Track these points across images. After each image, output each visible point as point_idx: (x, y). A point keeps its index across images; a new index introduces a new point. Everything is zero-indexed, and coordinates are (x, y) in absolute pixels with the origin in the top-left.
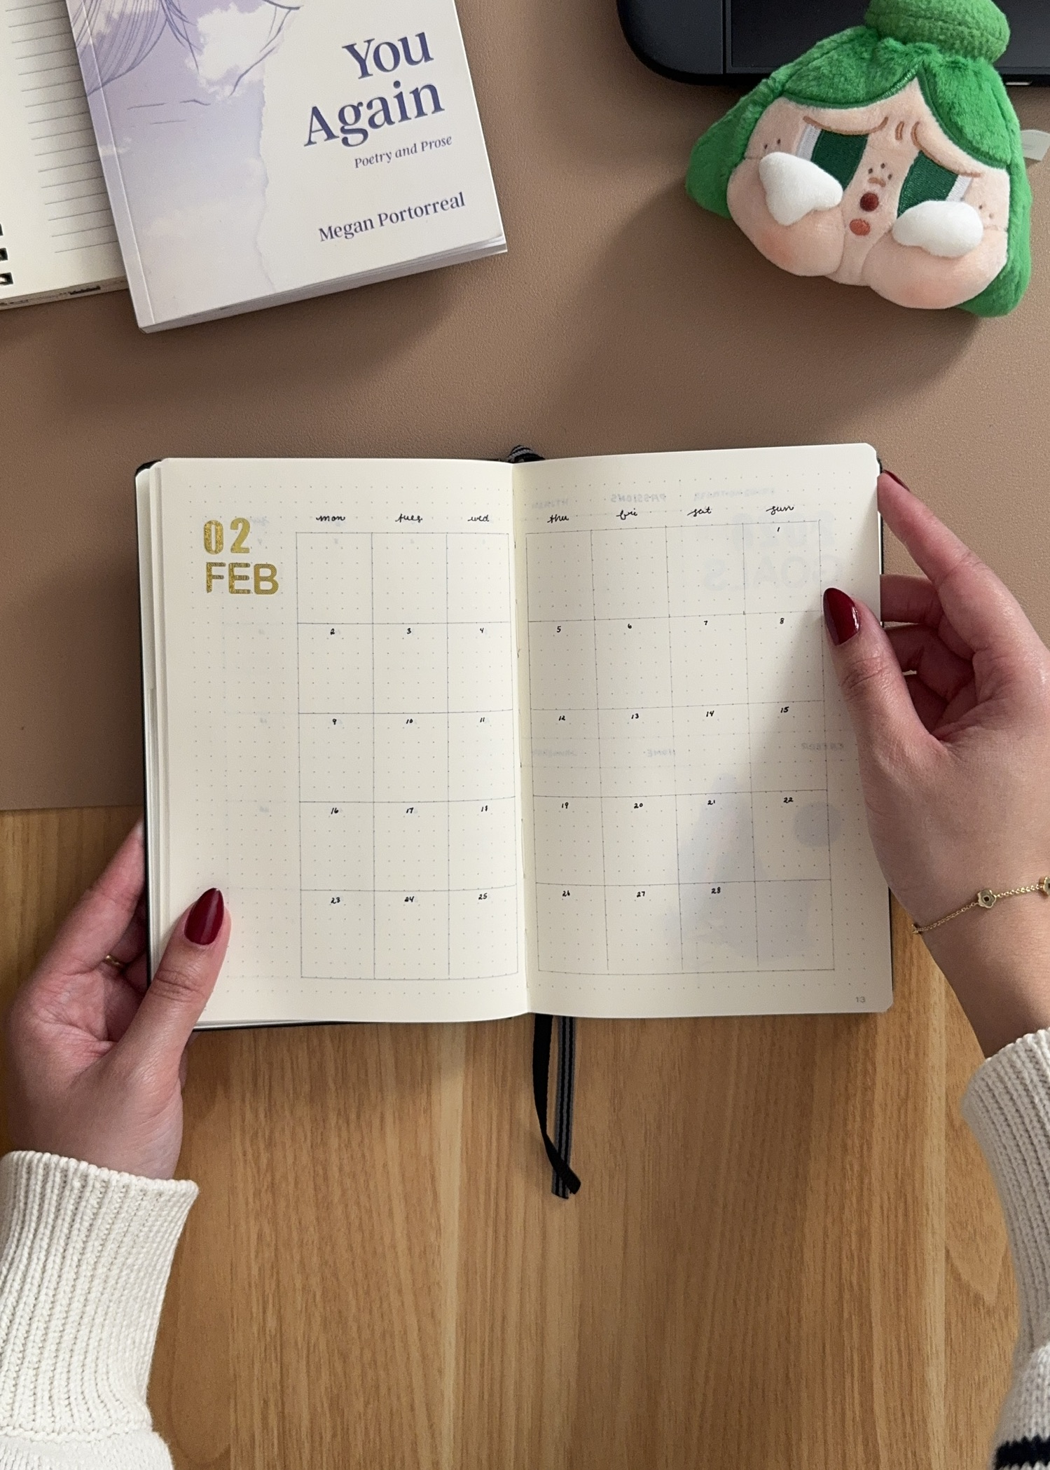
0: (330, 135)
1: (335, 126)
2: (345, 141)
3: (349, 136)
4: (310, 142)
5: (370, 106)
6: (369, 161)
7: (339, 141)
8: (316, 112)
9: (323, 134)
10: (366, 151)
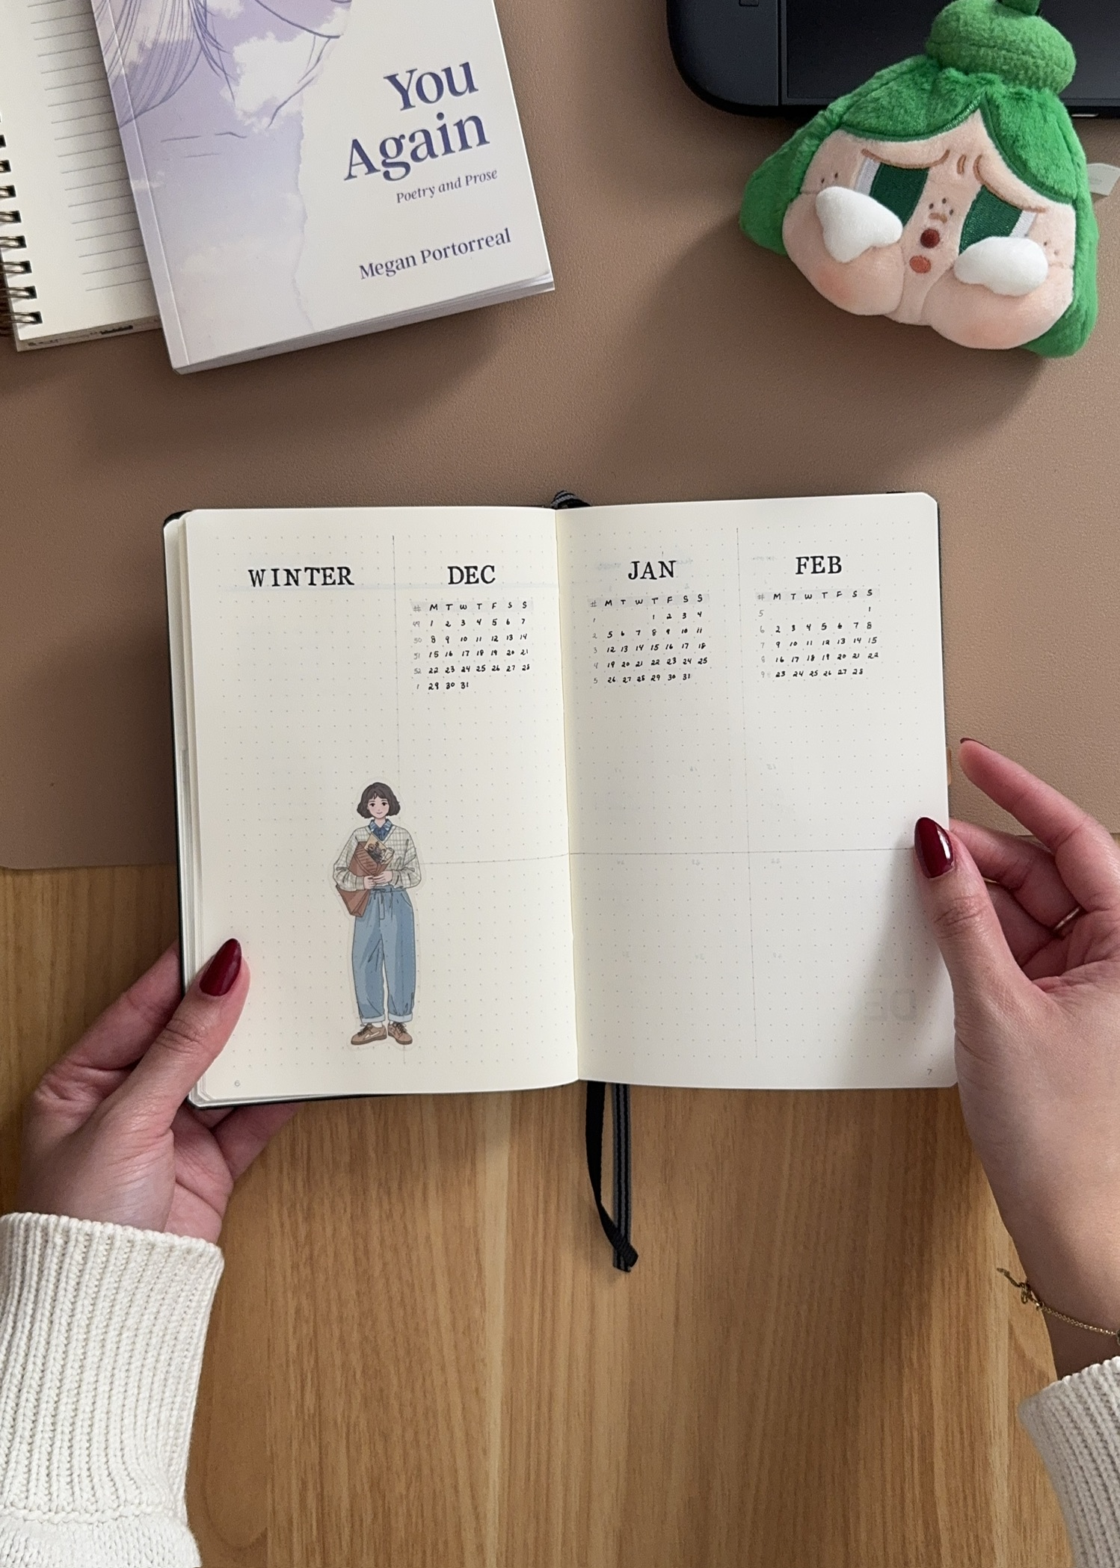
0: (371, 169)
1: (377, 159)
2: (387, 175)
3: (391, 170)
4: (350, 176)
5: (412, 138)
6: (411, 196)
7: (381, 174)
8: (356, 145)
9: (364, 168)
10: (408, 185)
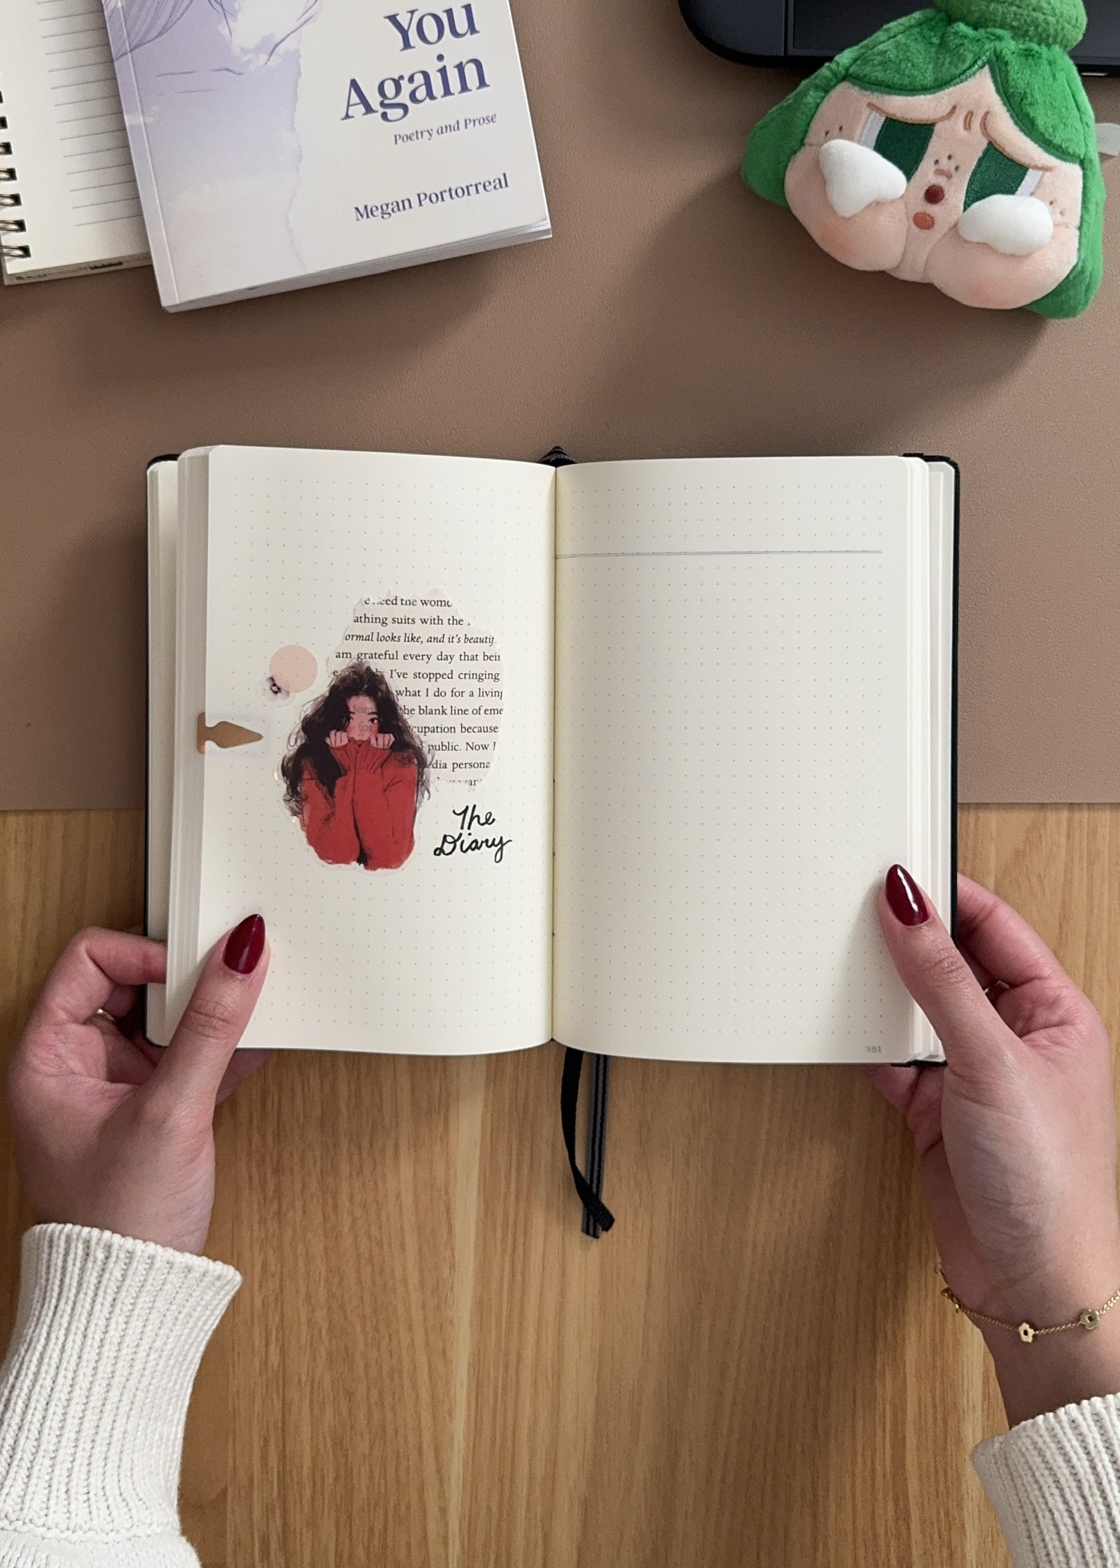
0: (369, 109)
1: (374, 100)
2: (384, 116)
3: (389, 111)
4: (347, 116)
5: (411, 79)
6: (409, 138)
7: (378, 115)
8: (354, 84)
9: (362, 108)
10: (406, 126)
